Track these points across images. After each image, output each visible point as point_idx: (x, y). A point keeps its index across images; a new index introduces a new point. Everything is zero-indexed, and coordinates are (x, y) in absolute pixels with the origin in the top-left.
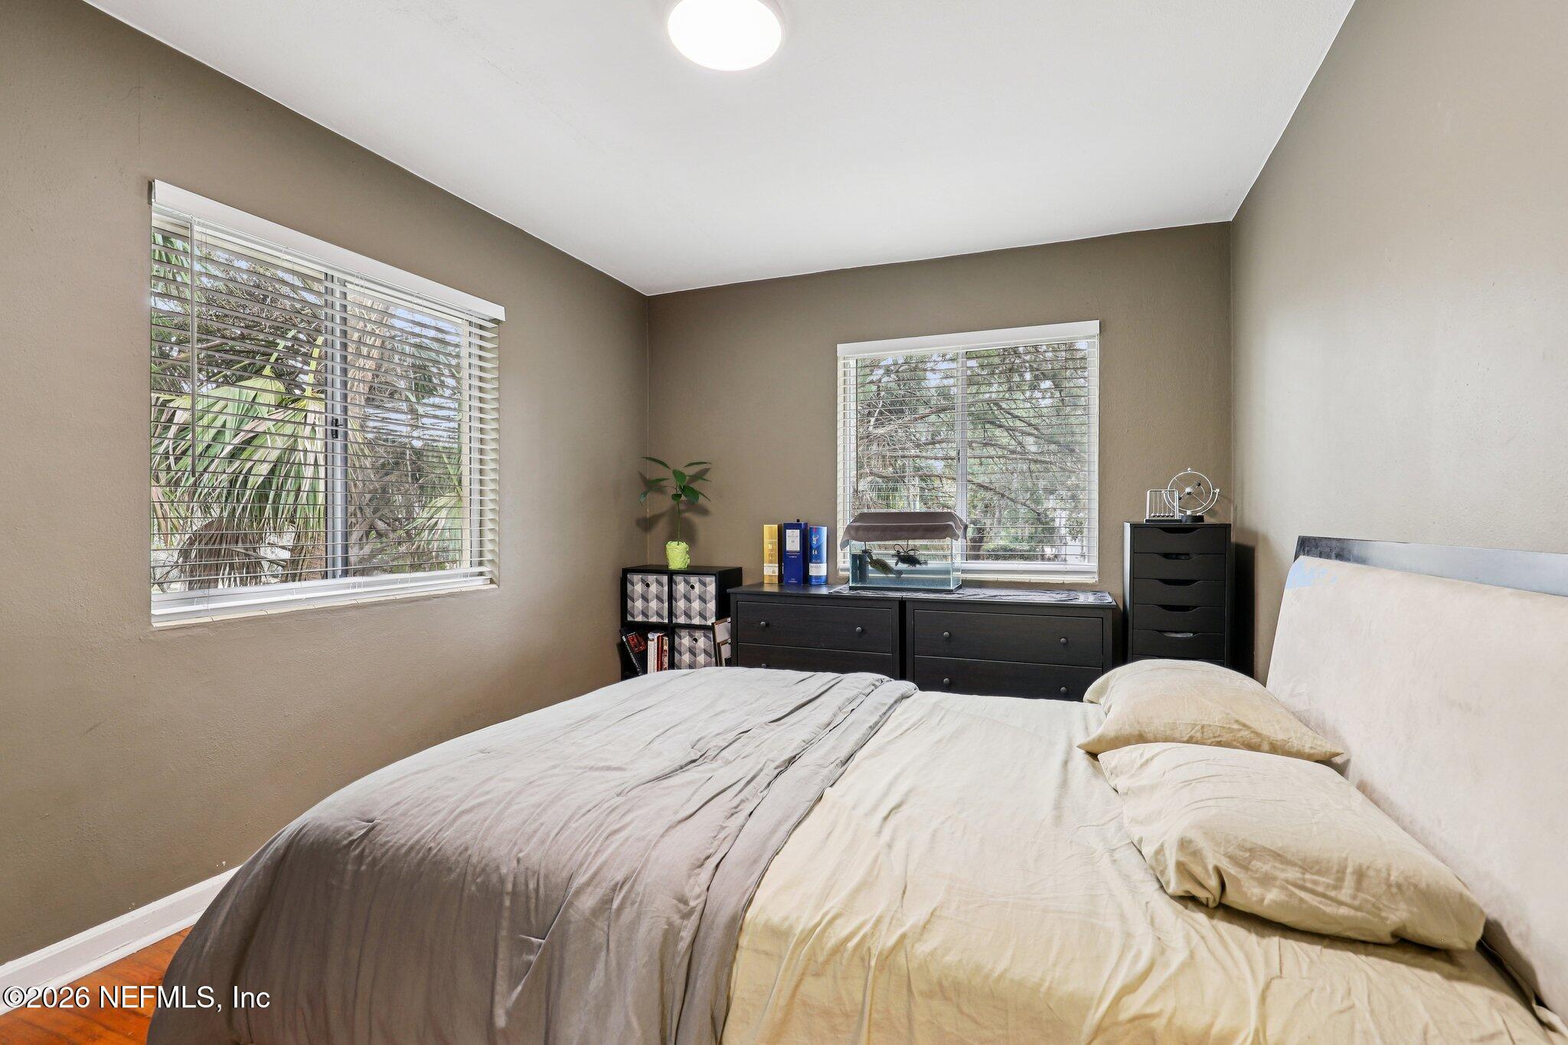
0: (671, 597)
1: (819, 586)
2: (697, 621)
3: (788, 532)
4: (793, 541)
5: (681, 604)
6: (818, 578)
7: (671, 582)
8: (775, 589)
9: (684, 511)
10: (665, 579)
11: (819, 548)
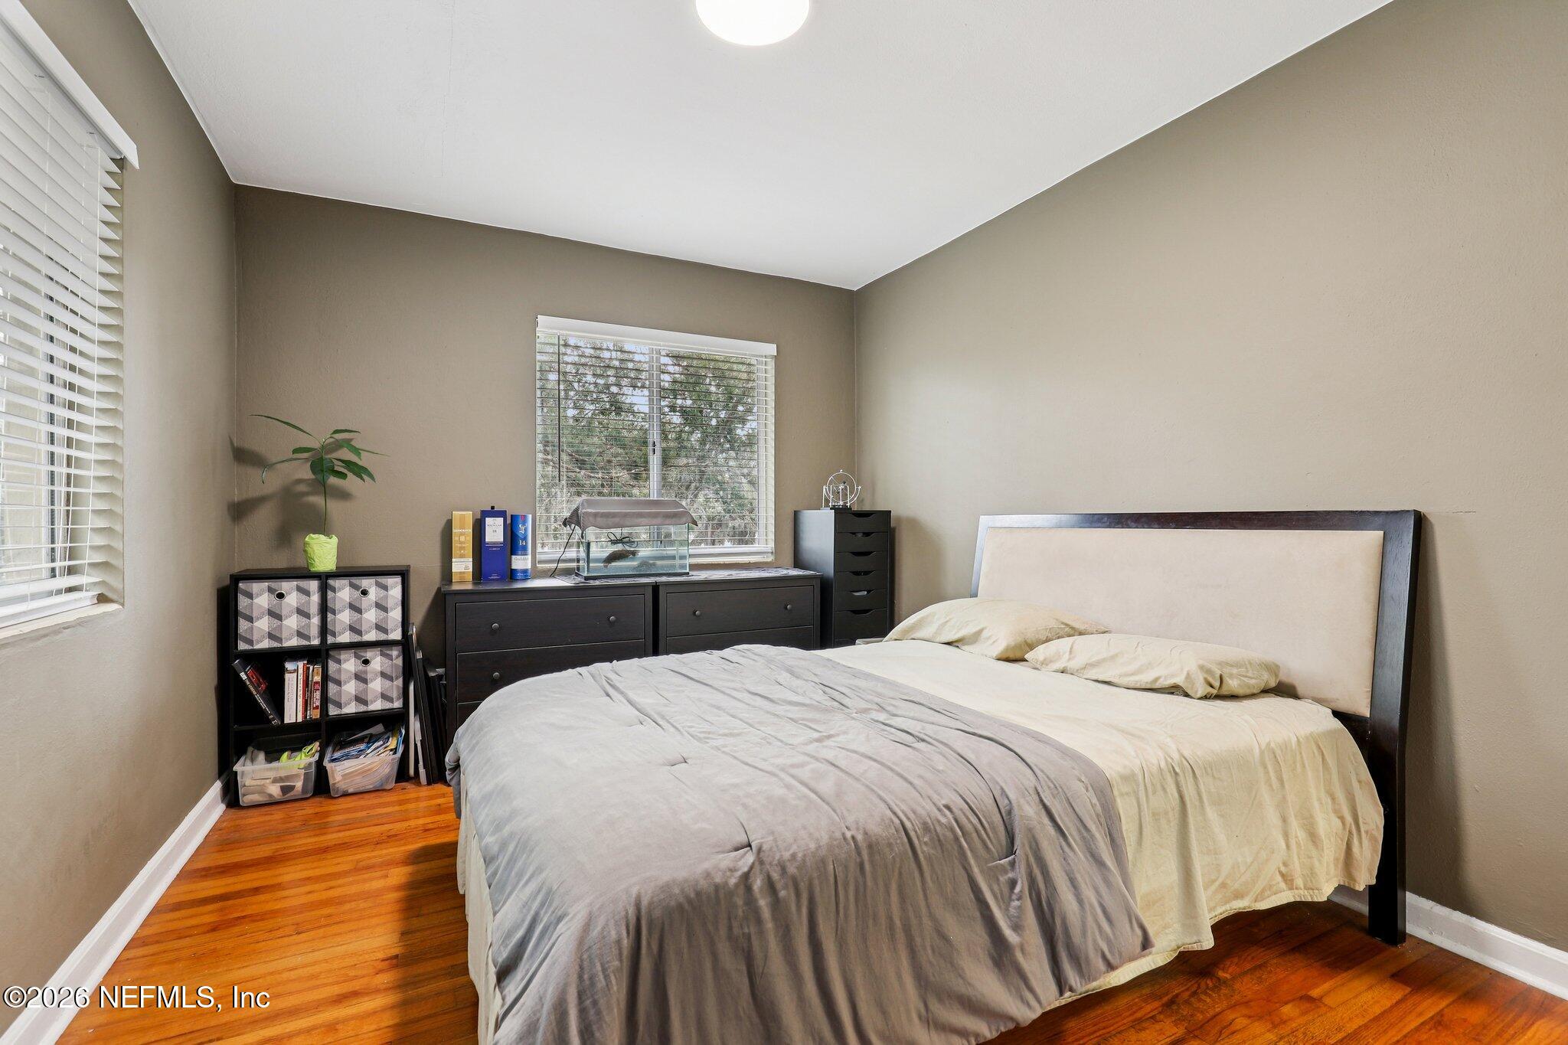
0: (324, 609)
1: (525, 579)
2: (372, 636)
3: (489, 521)
4: (495, 531)
5: (344, 617)
6: (525, 571)
7: (324, 589)
8: (469, 587)
9: (307, 494)
10: (313, 585)
11: (525, 538)
